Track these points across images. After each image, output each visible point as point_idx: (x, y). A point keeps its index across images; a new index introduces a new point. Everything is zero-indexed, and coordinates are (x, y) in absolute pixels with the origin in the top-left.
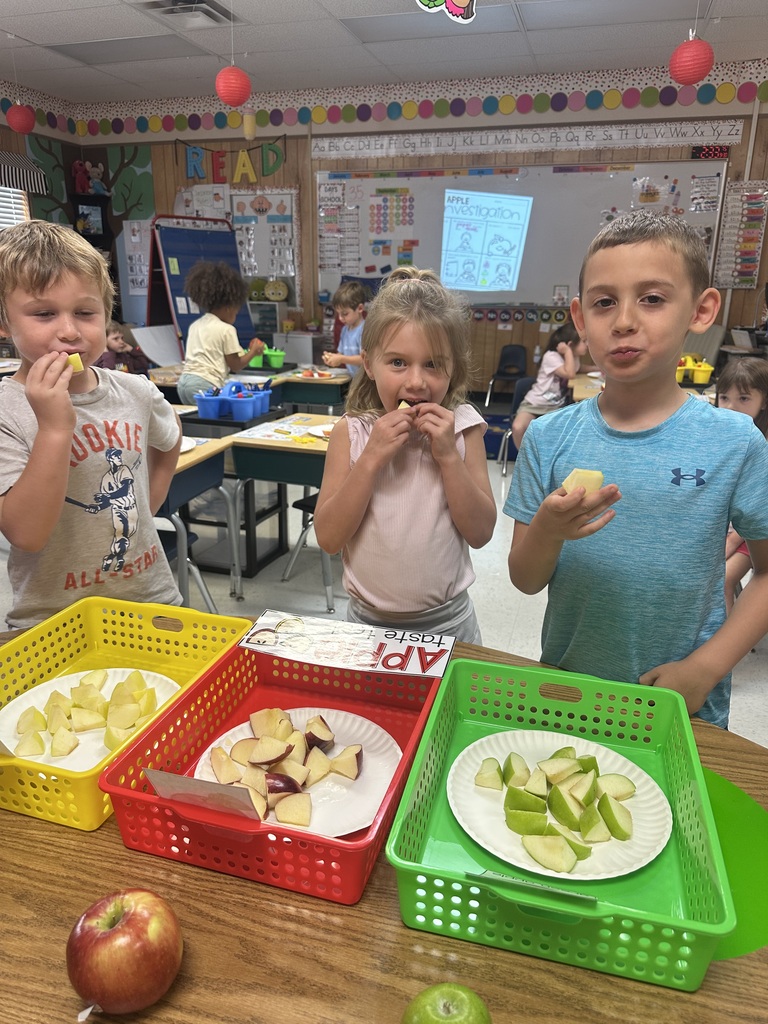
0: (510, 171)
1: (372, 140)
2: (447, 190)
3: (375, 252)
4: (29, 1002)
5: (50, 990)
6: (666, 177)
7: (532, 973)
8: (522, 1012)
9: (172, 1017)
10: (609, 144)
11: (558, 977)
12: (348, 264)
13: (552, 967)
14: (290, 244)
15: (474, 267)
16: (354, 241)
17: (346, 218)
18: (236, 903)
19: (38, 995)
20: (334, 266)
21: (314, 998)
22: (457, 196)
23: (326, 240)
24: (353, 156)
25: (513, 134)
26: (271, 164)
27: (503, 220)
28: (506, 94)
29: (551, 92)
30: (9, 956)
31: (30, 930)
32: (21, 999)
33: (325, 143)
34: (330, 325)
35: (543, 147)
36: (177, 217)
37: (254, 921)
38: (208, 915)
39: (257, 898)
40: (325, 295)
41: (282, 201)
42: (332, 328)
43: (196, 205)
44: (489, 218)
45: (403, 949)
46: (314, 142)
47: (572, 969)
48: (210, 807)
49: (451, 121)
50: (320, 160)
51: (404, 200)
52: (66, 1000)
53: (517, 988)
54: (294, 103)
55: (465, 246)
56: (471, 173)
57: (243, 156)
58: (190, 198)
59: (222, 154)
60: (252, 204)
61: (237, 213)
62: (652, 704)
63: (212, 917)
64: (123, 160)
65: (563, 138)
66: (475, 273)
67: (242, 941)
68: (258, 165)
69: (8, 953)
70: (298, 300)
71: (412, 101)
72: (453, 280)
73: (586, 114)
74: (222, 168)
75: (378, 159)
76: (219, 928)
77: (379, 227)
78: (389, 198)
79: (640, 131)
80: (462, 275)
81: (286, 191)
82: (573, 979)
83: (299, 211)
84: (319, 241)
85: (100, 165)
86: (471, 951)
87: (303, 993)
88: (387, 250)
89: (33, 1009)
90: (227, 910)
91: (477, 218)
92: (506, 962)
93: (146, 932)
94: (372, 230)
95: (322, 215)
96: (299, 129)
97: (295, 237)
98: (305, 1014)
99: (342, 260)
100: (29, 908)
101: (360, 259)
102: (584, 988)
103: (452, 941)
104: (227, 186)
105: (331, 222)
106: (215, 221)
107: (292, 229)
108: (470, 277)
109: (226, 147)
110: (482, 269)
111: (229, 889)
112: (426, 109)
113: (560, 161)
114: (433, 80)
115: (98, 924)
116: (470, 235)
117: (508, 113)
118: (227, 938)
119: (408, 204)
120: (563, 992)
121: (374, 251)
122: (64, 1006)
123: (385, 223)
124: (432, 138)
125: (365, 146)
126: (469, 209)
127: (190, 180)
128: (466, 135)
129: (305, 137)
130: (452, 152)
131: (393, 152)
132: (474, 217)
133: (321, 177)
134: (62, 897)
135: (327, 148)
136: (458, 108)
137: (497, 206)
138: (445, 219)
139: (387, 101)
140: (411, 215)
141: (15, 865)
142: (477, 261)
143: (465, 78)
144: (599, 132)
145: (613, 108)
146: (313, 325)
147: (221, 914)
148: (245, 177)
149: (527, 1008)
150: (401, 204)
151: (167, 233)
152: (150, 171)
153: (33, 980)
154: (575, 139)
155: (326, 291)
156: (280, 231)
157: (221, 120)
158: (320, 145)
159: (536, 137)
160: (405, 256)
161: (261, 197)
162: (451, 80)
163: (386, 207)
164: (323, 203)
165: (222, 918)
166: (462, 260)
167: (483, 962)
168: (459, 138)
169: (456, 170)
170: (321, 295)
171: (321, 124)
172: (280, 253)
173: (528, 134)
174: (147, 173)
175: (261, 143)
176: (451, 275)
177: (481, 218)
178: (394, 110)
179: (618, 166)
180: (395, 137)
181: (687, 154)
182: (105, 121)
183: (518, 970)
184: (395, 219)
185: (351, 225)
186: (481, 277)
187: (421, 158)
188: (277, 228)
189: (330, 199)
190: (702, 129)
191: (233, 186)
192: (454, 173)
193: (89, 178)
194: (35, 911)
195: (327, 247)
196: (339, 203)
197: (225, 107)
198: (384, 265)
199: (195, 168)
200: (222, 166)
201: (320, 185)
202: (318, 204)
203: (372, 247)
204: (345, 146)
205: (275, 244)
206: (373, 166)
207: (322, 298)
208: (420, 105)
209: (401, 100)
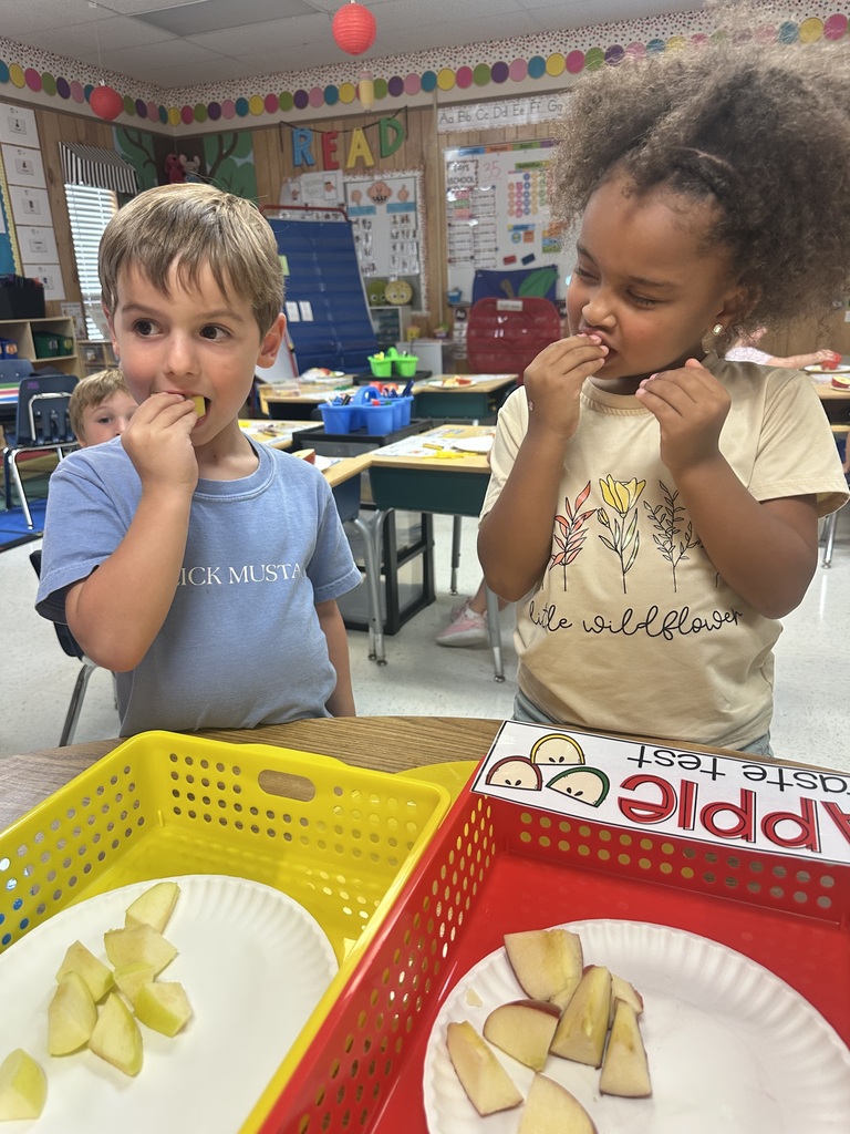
1: (510, 104)
3: (515, 239)
12: (482, 255)
14: (414, 236)
16: (491, 228)
17: (480, 201)
20: (466, 259)
23: (456, 229)
24: (487, 127)
26: (390, 142)
28: (675, 35)
29: (731, 26)
33: (453, 113)
34: (461, 330)
36: (284, 208)
40: (456, 294)
41: (404, 186)
42: (464, 332)
43: (304, 199)
46: (440, 113)
50: (448, 134)
54: (417, 68)
57: (358, 136)
58: (297, 189)
59: (333, 135)
60: (369, 191)
61: (352, 204)
64: (221, 148)
68: (376, 146)
70: (424, 302)
71: (557, 53)
74: (335, 151)
75: (517, 127)
77: (519, 210)
78: (531, 173)
81: (408, 174)
83: (424, 196)
84: (448, 231)
85: (196, 158)
88: (529, 236)
94: (511, 213)
95: (451, 199)
96: (423, 98)
97: (420, 227)
99: (476, 251)
101: (496, 249)
104: (340, 172)
105: (461, 207)
106: (327, 211)
107: (416, 218)
109: (338, 126)
112: (574, 61)
114: (585, 26)
121: (513, 238)
123: (527, 203)
125: (501, 113)
127: (298, 168)
129: (430, 107)
131: (535, 118)
133: (451, 154)
135: (456, 119)
136: (614, 56)
139: (528, 56)
143: (622, 20)
146: (441, 331)
148: (360, 159)
152: (252, 162)
155: (456, 289)
156: (403, 221)
157: (331, 95)
158: (448, 115)
160: (551, 241)
161: (380, 182)
162: (606, 23)
163: (528, 185)
164: (452, 185)
170: (451, 294)
171: (448, 90)
172: (402, 247)
174: (248, 164)
175: (378, 118)
178: (537, 67)
180: (537, 99)
182: (200, 106)
184: (538, 199)
185: (486, 209)
188: (398, 219)
189: (460, 180)
191: (347, 172)
193: (185, 173)
195: (458, 238)
196: (472, 184)
197: (337, 79)
198: (526, 253)
199: (303, 154)
200: (334, 149)
201: (449, 163)
202: (447, 186)
203: (511, 233)
204: (477, 115)
205: (397, 237)
206: (511, 136)
207: (452, 298)
208: (568, 57)
209: (545, 53)
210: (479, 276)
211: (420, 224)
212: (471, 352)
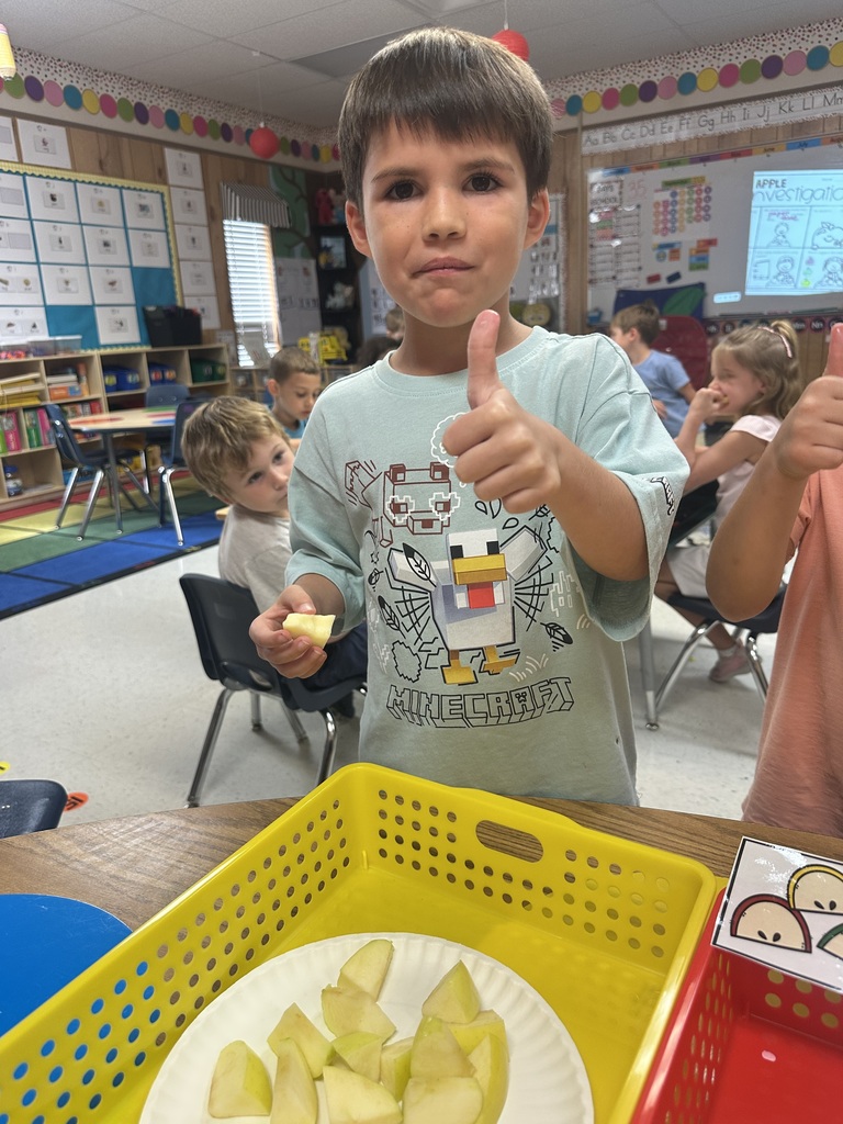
1: (657, 123)
2: (756, 173)
3: (660, 258)
12: (625, 275)
14: (555, 258)
15: (793, 265)
16: (634, 248)
17: (623, 221)
20: (607, 279)
22: (769, 178)
23: (598, 250)
24: (633, 146)
27: (834, 202)
28: (840, 40)
33: (599, 135)
40: (596, 314)
44: (814, 202)
46: (585, 135)
49: (762, 85)
50: (592, 156)
51: (699, 192)
54: (562, 92)
55: (780, 240)
56: (790, 147)
66: (794, 273)
71: (711, 68)
72: (763, 283)
75: (665, 145)
77: (665, 228)
78: (678, 191)
80: (776, 277)
83: (566, 217)
84: (590, 252)
88: (675, 255)
91: (798, 203)
94: (656, 232)
95: (594, 220)
96: (568, 122)
97: (561, 250)
99: (618, 271)
101: (640, 268)
105: (604, 228)
107: (557, 241)
108: (786, 277)
110: (804, 267)
112: (729, 76)
114: (739, 39)
116: (787, 225)
119: (703, 195)
121: (658, 257)
123: (674, 221)
124: (737, 111)
125: (649, 131)
126: (786, 193)
128: (782, 100)
129: (574, 130)
130: (763, 124)
131: (685, 134)
132: (793, 202)
133: (596, 176)
135: (601, 140)
136: (772, 67)
137: (824, 185)
138: (753, 209)
139: (677, 73)
140: (707, 209)
142: (797, 258)
143: (781, 29)
150: (695, 196)
155: (596, 311)
156: (543, 244)
158: (593, 137)
160: (699, 259)
162: (764, 34)
163: (675, 203)
164: (595, 206)
166: (775, 258)
168: (773, 106)
169: (768, 147)
170: (590, 313)
171: (594, 112)
172: (542, 270)
176: (761, 278)
177: (803, 202)
178: (687, 83)
180: (687, 116)
184: (686, 216)
185: (630, 228)
186: (802, 277)
187: (722, 137)
189: (604, 201)
192: (766, 151)
193: (332, 207)
195: (599, 258)
196: (615, 204)
198: (671, 272)
201: (593, 185)
202: (590, 207)
203: (656, 252)
204: (623, 135)
205: (537, 260)
206: (658, 154)
207: (592, 319)
208: (721, 71)
209: (696, 69)
210: (622, 296)
211: (561, 246)
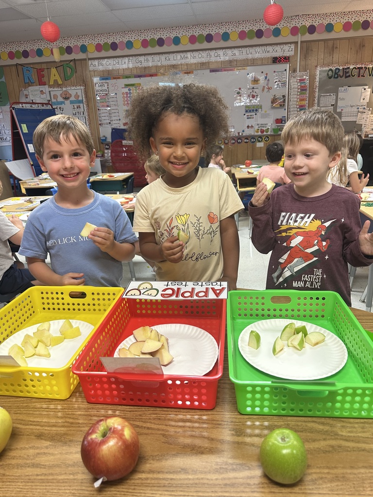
0: (190, 73)
1: (120, 60)
2: (159, 83)
4: (62, 485)
5: (71, 477)
6: (262, 72)
7: (307, 424)
8: (308, 441)
9: (140, 476)
10: (235, 58)
11: (319, 423)
12: (114, 122)
13: (314, 419)
14: (83, 114)
16: (116, 111)
17: (111, 100)
18: (154, 419)
19: (66, 481)
20: (107, 124)
21: (208, 454)
23: (102, 111)
24: (111, 68)
25: (189, 55)
26: (69, 74)
28: (184, 35)
29: (205, 33)
30: (43, 465)
31: (51, 451)
32: (57, 484)
33: (96, 62)
34: (108, 153)
35: (204, 60)
36: (22, 103)
37: (167, 425)
38: (142, 427)
39: (164, 414)
40: (104, 138)
41: (77, 93)
42: (110, 154)
43: (31, 98)
45: (243, 424)
46: (90, 62)
47: (323, 418)
48: (136, 372)
49: (158, 49)
50: (94, 71)
52: (82, 480)
53: (302, 431)
54: (78, 43)
57: (54, 71)
58: (27, 93)
59: (42, 70)
60: (61, 95)
61: (53, 100)
62: (324, 299)
63: (145, 427)
65: (213, 56)
67: (164, 435)
68: (62, 75)
69: (42, 464)
71: (138, 39)
73: (222, 44)
75: (123, 69)
76: (150, 431)
77: (127, 103)
78: (131, 88)
79: (248, 51)
81: (78, 88)
82: (325, 423)
83: (86, 97)
84: (98, 112)
86: (275, 419)
87: (202, 453)
89: (66, 488)
90: (151, 423)
92: (293, 421)
93: (124, 435)
94: (124, 105)
95: (98, 98)
97: (85, 110)
98: (207, 462)
99: (111, 120)
100: (45, 440)
101: (120, 120)
102: (332, 426)
103: (265, 416)
104: (47, 86)
105: (103, 102)
106: (43, 104)
107: (83, 107)
109: (44, 66)
111: (148, 413)
112: (145, 43)
113: (213, 67)
114: (147, 29)
115: (96, 436)
117: (185, 44)
118: (156, 435)
120: (323, 429)
122: (82, 483)
124: (150, 58)
125: (116, 63)
127: (26, 84)
128: (166, 55)
129: (85, 60)
130: (160, 64)
131: (131, 66)
133: (96, 80)
134: (62, 432)
135: (97, 65)
136: (161, 42)
139: (125, 40)
141: (31, 421)
143: (162, 28)
144: (229, 52)
145: (234, 40)
146: (100, 154)
147: (148, 425)
148: (56, 81)
149: (310, 439)
151: (19, 111)
153: (61, 474)
154: (218, 56)
155: (104, 136)
156: (78, 108)
157: (40, 53)
158: (94, 64)
159: (200, 56)
161: (66, 91)
162: (156, 29)
163: (130, 93)
164: (99, 93)
165: (150, 427)
167: (282, 423)
168: (163, 57)
170: (102, 138)
171: (92, 52)
173: (196, 54)
174: (3, 82)
175: (62, 63)
178: (129, 45)
179: (240, 68)
180: (131, 58)
181: (270, 61)
183: (299, 424)
185: (114, 103)
187: (145, 68)
189: (101, 91)
190: (276, 49)
191: (50, 86)
192: (162, 75)
194: (50, 441)
195: (103, 115)
196: (106, 92)
197: (42, 46)
199: (28, 78)
200: (43, 76)
201: (96, 84)
202: (96, 93)
203: (125, 113)
204: (106, 63)
205: (75, 115)
206: (121, 73)
207: (103, 140)
208: (142, 41)
209: (132, 39)
210: (114, 131)
212: (113, 162)
